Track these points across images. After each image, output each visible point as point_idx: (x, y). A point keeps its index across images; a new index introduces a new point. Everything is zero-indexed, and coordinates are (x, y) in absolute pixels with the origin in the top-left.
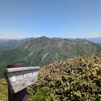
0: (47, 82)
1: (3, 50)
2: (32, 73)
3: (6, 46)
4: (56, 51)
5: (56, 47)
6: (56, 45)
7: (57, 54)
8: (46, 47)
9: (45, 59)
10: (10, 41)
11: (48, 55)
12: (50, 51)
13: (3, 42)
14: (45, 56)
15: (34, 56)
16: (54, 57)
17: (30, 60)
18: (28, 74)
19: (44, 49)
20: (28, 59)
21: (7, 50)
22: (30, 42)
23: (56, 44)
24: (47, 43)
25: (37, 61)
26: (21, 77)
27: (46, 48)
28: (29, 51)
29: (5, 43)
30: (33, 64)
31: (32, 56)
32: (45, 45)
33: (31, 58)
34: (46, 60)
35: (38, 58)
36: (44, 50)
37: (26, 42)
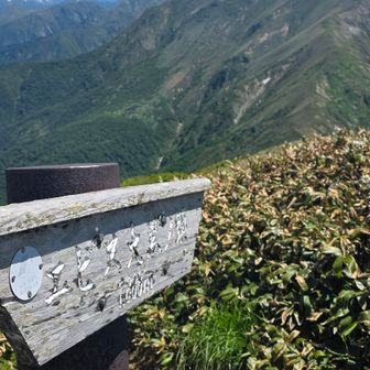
0: (257, 262)
1: (30, 56)
2: (163, 224)
3: (44, 35)
4: (319, 66)
5: (320, 39)
6: (321, 31)
7: (322, 88)
8: (262, 40)
9: (251, 113)
10: (63, 11)
11: (270, 91)
12: (285, 67)
13: (27, 13)
14: (253, 97)
15: (191, 95)
16: (306, 103)
17: (169, 119)
18: (132, 231)
19: (249, 54)
20: (157, 113)
21: (49, 58)
22: (167, 11)
23: (325, 24)
24: (269, 18)
25: (205, 122)
26: (80, 259)
27: (261, 47)
28: (165, 64)
29: (38, 18)
30: (186, 140)
31: (181, 96)
32: (255, 29)
33: (175, 108)
34: (254, 122)
35: (214, 106)
36: (246, 60)
37: (147, 11)
